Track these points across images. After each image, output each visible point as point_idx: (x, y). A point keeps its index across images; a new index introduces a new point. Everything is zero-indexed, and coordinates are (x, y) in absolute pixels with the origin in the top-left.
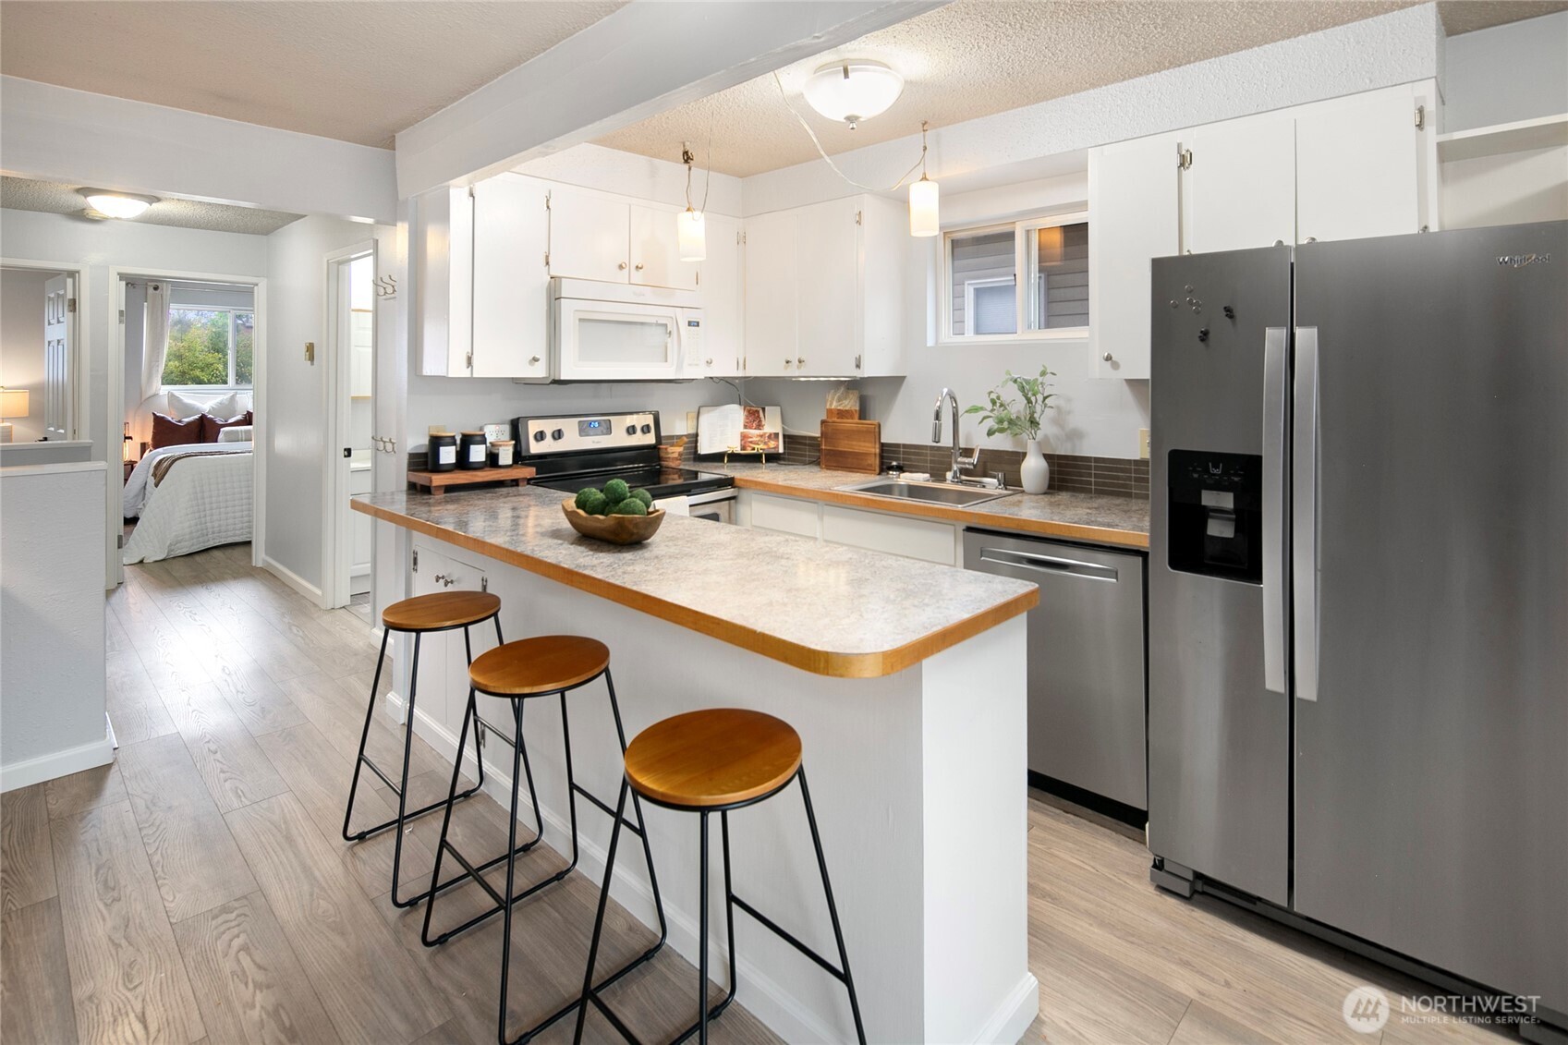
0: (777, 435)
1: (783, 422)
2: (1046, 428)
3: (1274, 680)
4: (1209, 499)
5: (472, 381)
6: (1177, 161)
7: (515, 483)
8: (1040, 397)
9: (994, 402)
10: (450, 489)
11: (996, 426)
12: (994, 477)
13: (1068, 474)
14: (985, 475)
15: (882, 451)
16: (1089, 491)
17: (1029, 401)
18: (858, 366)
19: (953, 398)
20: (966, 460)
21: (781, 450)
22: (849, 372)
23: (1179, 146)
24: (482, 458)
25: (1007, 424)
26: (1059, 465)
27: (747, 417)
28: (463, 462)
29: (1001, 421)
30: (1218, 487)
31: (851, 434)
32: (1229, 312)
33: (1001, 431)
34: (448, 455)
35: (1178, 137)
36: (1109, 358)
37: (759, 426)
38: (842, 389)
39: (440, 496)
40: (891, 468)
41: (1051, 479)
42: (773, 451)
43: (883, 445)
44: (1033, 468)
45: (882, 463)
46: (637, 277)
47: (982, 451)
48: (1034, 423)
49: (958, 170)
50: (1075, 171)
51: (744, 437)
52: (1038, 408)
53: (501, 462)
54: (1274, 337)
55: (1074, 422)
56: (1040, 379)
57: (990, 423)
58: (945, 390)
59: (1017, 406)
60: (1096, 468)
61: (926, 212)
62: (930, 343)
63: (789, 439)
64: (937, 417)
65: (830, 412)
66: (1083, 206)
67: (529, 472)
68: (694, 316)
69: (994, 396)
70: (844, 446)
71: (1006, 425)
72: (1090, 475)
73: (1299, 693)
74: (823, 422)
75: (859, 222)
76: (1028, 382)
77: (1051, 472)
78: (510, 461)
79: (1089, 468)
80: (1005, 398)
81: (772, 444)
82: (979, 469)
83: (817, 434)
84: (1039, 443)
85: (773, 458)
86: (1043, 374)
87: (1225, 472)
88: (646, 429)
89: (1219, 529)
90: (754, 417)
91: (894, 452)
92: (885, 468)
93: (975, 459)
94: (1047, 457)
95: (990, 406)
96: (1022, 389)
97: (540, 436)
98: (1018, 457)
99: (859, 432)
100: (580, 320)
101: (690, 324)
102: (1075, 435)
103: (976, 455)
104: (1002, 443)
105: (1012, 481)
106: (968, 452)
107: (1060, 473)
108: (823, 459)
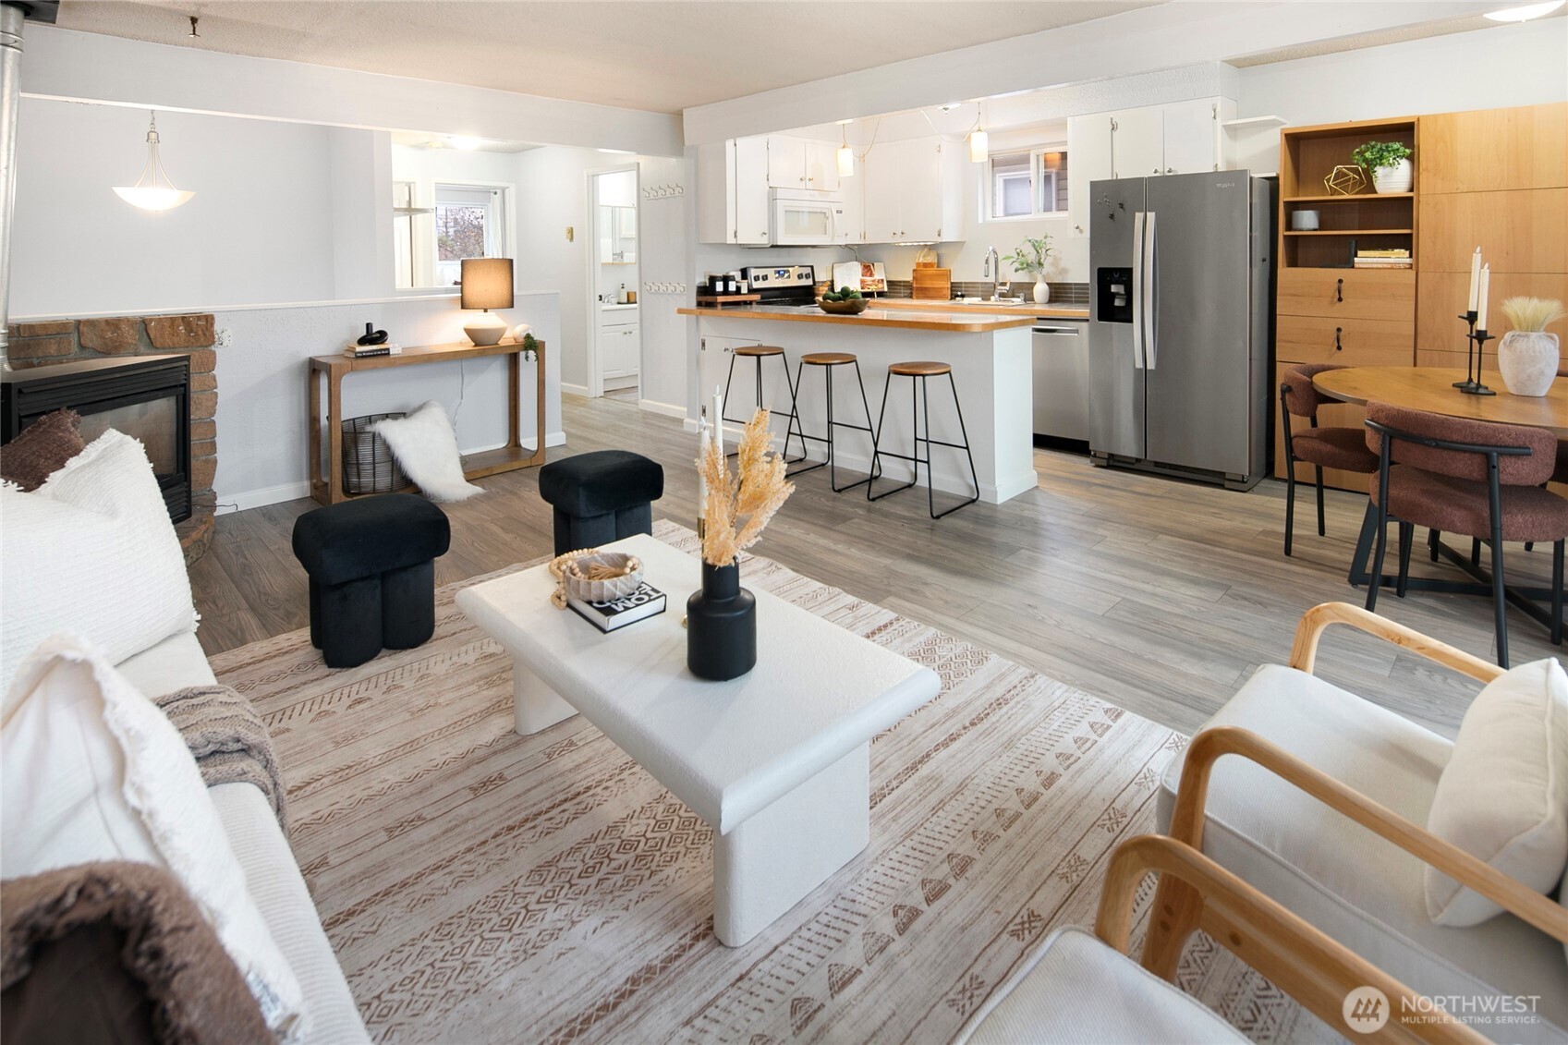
0: (882, 280)
1: (886, 273)
2: (1047, 268)
3: (1139, 365)
4: (1114, 288)
5: (737, 244)
6: (1111, 127)
7: (751, 303)
8: (1044, 250)
9: (1018, 254)
10: (724, 304)
11: (1020, 267)
12: (1019, 297)
13: (1061, 293)
14: (1013, 297)
15: (952, 287)
16: (1071, 302)
17: (1038, 252)
18: (939, 235)
19: (995, 252)
20: (1003, 288)
21: (886, 289)
22: (932, 239)
23: (1112, 119)
24: (734, 289)
25: (1028, 266)
26: (1055, 288)
27: (863, 269)
28: (726, 292)
29: (1022, 264)
30: (1117, 283)
31: (932, 277)
32: (1121, 206)
33: (1023, 269)
34: (719, 287)
35: (1111, 115)
36: (1077, 228)
37: (871, 275)
38: (926, 250)
39: (719, 307)
40: (958, 296)
41: (1050, 296)
42: (881, 290)
43: (952, 283)
44: (1041, 290)
45: (951, 295)
46: (810, 185)
47: (1011, 283)
48: (1040, 264)
49: (998, 123)
50: (1061, 125)
51: (862, 282)
52: (1043, 257)
53: (742, 292)
54: (1139, 216)
55: (1063, 264)
56: (1044, 241)
57: (1017, 265)
58: (991, 248)
59: (1032, 257)
60: (1075, 289)
61: (980, 148)
62: (980, 221)
63: (890, 283)
64: (987, 262)
65: (918, 264)
66: (1065, 143)
67: (757, 297)
68: (839, 207)
69: (1018, 251)
70: (928, 284)
71: (1025, 265)
72: (1072, 293)
73: (1148, 368)
74: (914, 270)
75: (939, 151)
76: (1037, 242)
77: (1051, 293)
78: (746, 292)
79: (1071, 289)
80: (1025, 252)
81: (880, 286)
82: (1010, 293)
83: (909, 278)
84: (1044, 276)
85: (881, 294)
86: (1046, 237)
87: (1120, 276)
88: (807, 276)
89: (1118, 303)
90: (868, 269)
91: (959, 287)
92: (954, 296)
93: (1007, 287)
94: (1048, 284)
95: (1016, 256)
96: (1034, 246)
97: (757, 278)
98: (1031, 285)
99: (937, 275)
100: (786, 211)
101: (837, 212)
102: (1064, 271)
103: (1008, 285)
104: (1022, 277)
105: (1029, 298)
106: (1003, 284)
107: (1055, 292)
108: (914, 292)
